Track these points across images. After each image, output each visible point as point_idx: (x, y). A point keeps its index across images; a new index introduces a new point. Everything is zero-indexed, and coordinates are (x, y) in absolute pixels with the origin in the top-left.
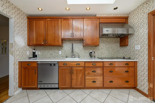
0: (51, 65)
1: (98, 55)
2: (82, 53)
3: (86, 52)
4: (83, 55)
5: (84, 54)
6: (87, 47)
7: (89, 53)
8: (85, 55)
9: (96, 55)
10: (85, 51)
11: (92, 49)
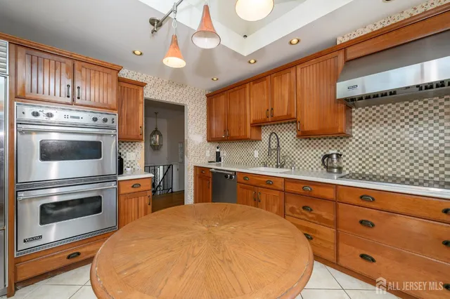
0: (226, 176)
1: (360, 165)
2: (305, 157)
3: (317, 153)
4: (308, 162)
5: (310, 160)
6: (320, 139)
7: (320, 158)
8: (312, 162)
9: (344, 164)
10: (315, 151)
11: (336, 146)
